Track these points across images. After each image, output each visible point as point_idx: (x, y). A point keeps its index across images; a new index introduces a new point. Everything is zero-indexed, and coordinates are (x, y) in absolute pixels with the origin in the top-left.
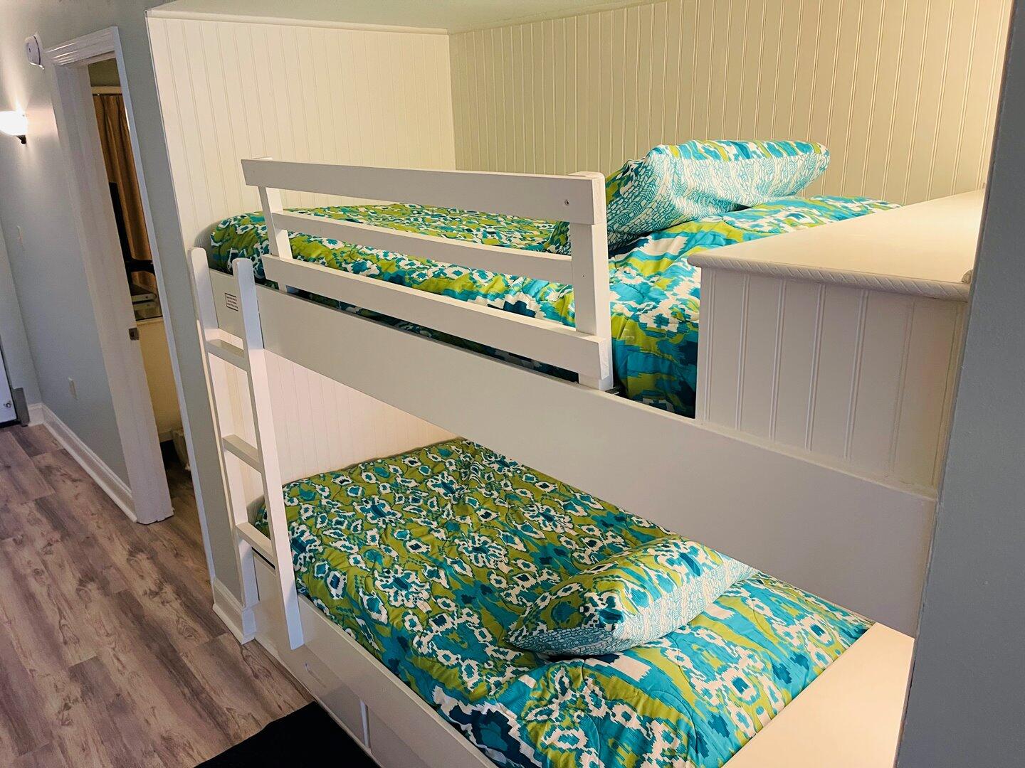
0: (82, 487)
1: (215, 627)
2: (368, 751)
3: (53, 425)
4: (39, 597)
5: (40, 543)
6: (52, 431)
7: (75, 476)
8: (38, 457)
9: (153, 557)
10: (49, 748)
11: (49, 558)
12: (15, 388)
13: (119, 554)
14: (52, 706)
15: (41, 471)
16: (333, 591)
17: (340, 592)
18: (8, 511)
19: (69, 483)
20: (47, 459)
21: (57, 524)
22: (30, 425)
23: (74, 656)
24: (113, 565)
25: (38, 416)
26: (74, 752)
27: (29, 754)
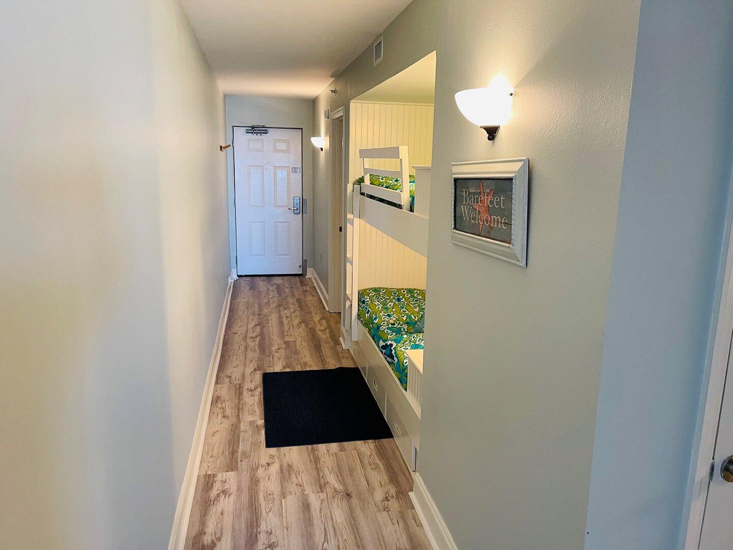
0: (315, 299)
1: (337, 343)
2: (386, 419)
3: (315, 279)
4: (284, 323)
5: (292, 310)
6: (313, 280)
7: (314, 294)
8: (304, 287)
9: (328, 322)
10: (269, 356)
11: (293, 314)
12: (304, 259)
13: (317, 318)
14: (274, 348)
15: (303, 291)
16: (367, 315)
17: (369, 316)
18: (286, 299)
19: (311, 296)
20: (308, 288)
21: (301, 306)
22: (306, 277)
23: (287, 339)
24: (313, 320)
25: (310, 274)
26: (275, 358)
27: (263, 356)
